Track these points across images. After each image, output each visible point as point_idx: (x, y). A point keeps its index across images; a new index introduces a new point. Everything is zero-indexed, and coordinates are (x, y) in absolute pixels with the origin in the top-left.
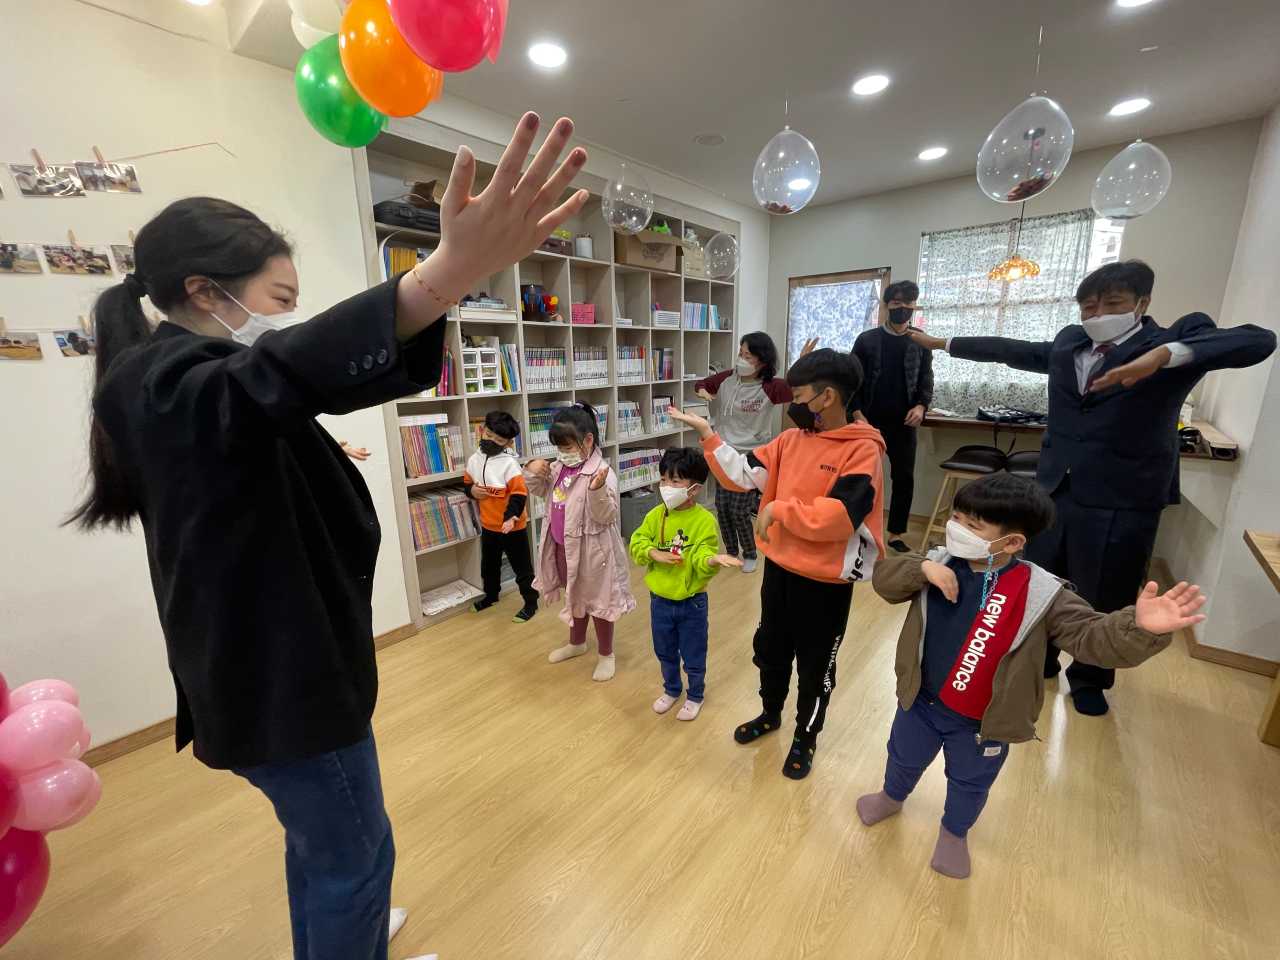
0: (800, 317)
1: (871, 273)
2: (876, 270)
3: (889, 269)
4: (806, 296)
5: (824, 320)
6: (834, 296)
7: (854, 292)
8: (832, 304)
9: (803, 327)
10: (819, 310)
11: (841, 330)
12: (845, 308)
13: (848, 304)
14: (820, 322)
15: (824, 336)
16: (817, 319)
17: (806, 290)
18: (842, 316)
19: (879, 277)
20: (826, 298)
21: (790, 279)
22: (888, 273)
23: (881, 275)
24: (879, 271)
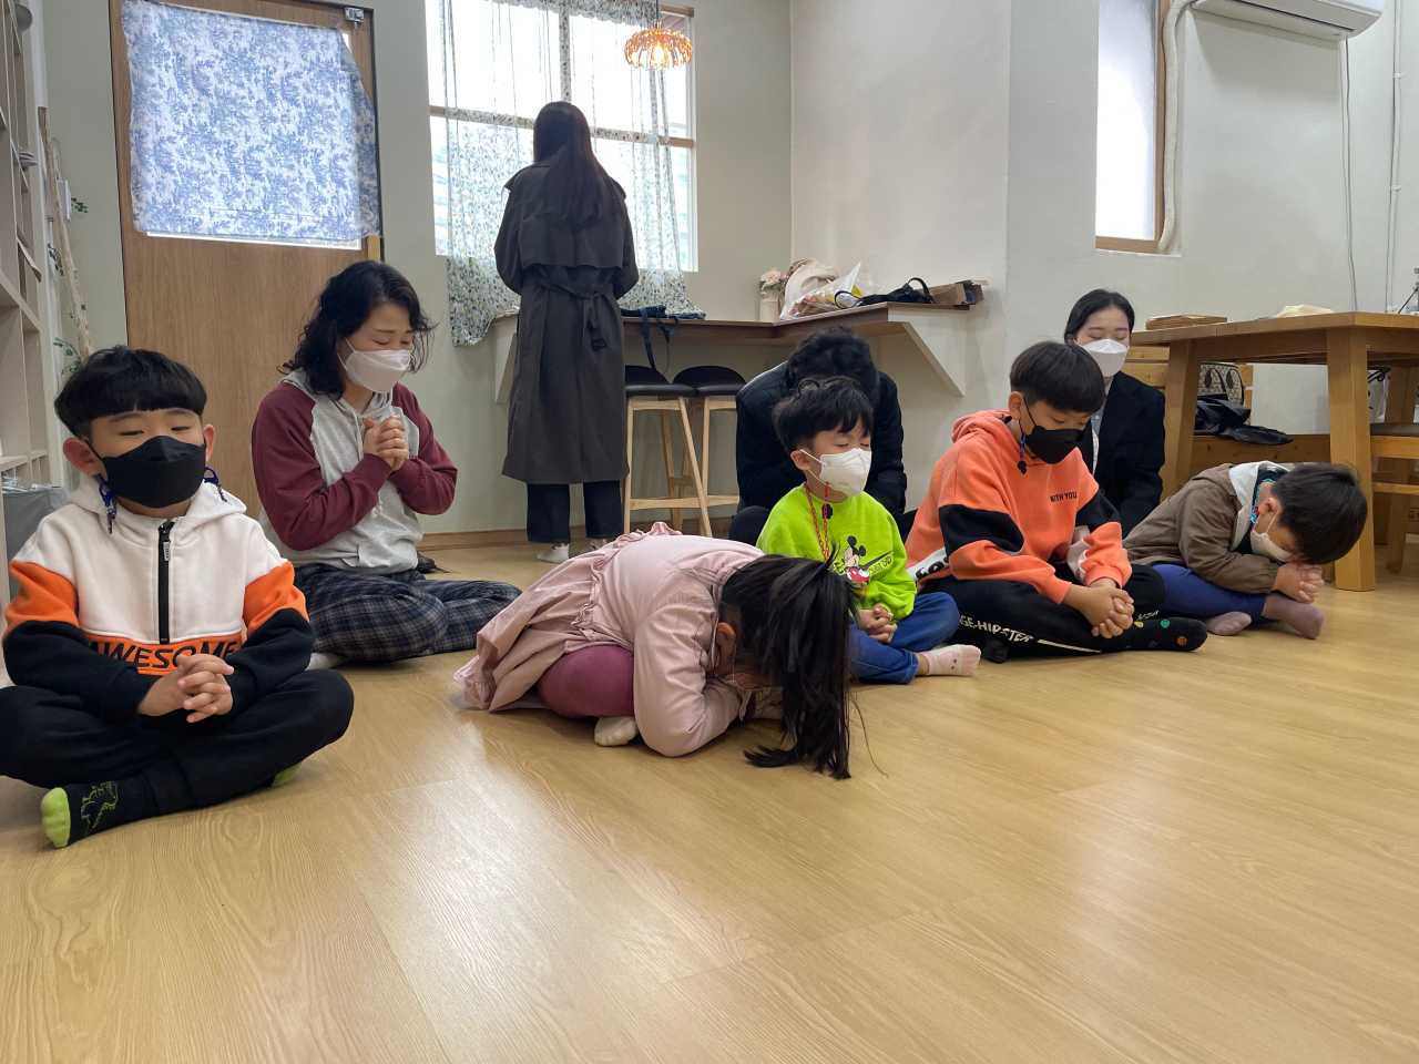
0: (154, 80)
1: (327, 12)
2: (342, 8)
3: (369, 13)
4: (167, 28)
5: (225, 98)
6: (244, 44)
7: (294, 46)
8: (240, 62)
9: (166, 110)
10: (207, 71)
11: (274, 128)
12: (276, 79)
13: (281, 72)
14: (214, 100)
15: (231, 136)
16: (204, 91)
17: (165, 13)
18: (271, 97)
19: (349, 25)
20: (224, 44)
22: (365, 22)
23: (353, 22)
24: (348, 13)
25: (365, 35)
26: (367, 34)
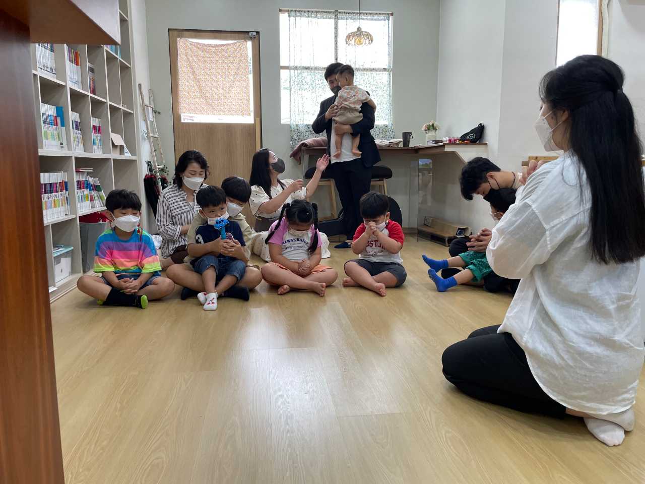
1: (243, 34)
2: (248, 32)
3: (258, 33)
19: (251, 38)
21: (169, 30)
22: (257, 36)
23: (252, 37)
24: (250, 34)
25: (256, 41)
26: (258, 41)
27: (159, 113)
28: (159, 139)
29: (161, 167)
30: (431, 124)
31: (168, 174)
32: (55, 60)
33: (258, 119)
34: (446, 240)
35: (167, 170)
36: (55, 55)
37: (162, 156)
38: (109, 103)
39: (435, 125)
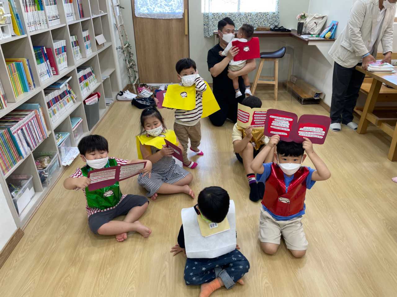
27: (123, 8)
28: (124, 25)
29: (127, 45)
30: (303, 15)
31: (131, 48)
32: (58, 9)
33: (187, 10)
34: (303, 100)
35: (130, 46)
36: (57, 6)
37: (127, 37)
38: (92, 17)
39: (306, 15)
